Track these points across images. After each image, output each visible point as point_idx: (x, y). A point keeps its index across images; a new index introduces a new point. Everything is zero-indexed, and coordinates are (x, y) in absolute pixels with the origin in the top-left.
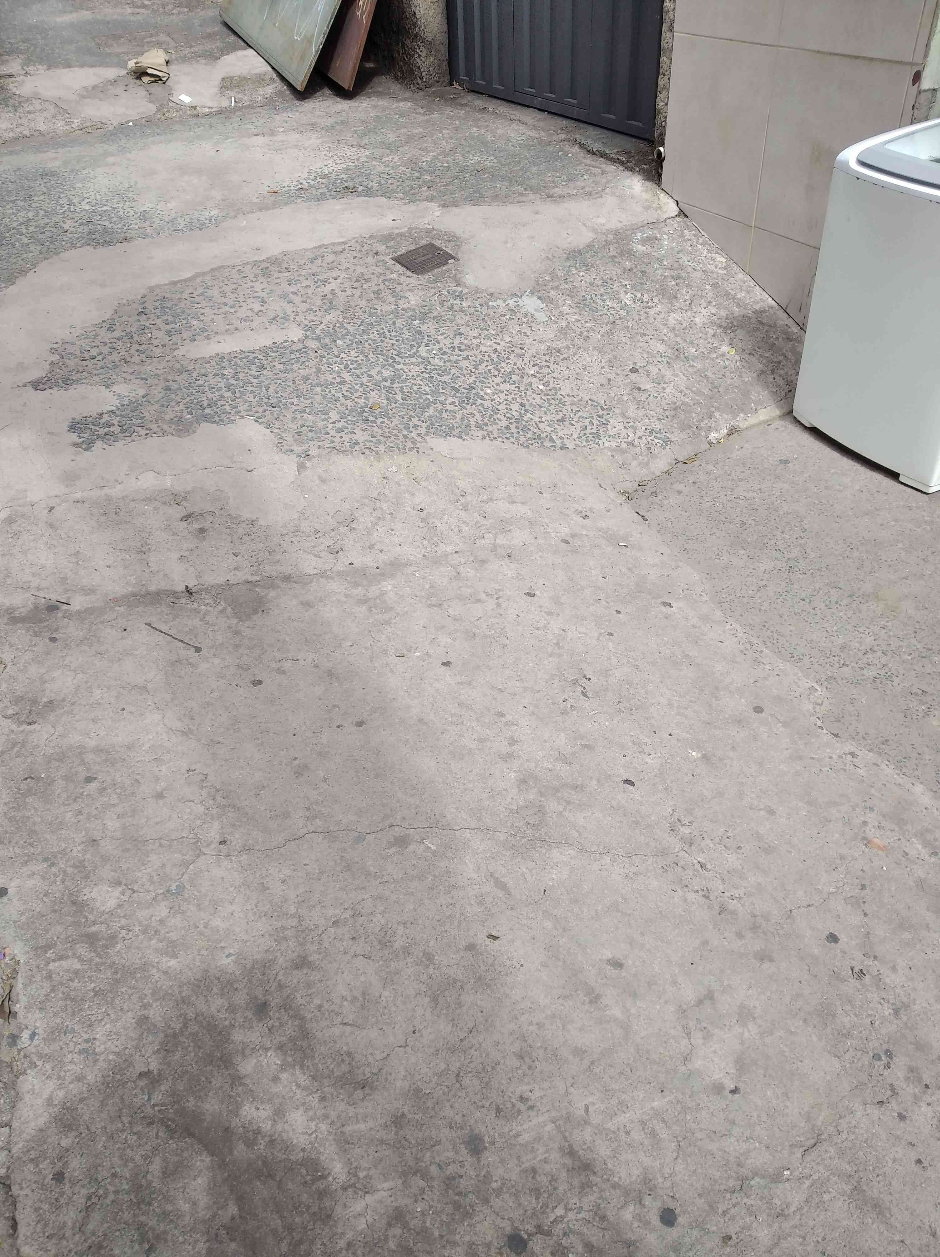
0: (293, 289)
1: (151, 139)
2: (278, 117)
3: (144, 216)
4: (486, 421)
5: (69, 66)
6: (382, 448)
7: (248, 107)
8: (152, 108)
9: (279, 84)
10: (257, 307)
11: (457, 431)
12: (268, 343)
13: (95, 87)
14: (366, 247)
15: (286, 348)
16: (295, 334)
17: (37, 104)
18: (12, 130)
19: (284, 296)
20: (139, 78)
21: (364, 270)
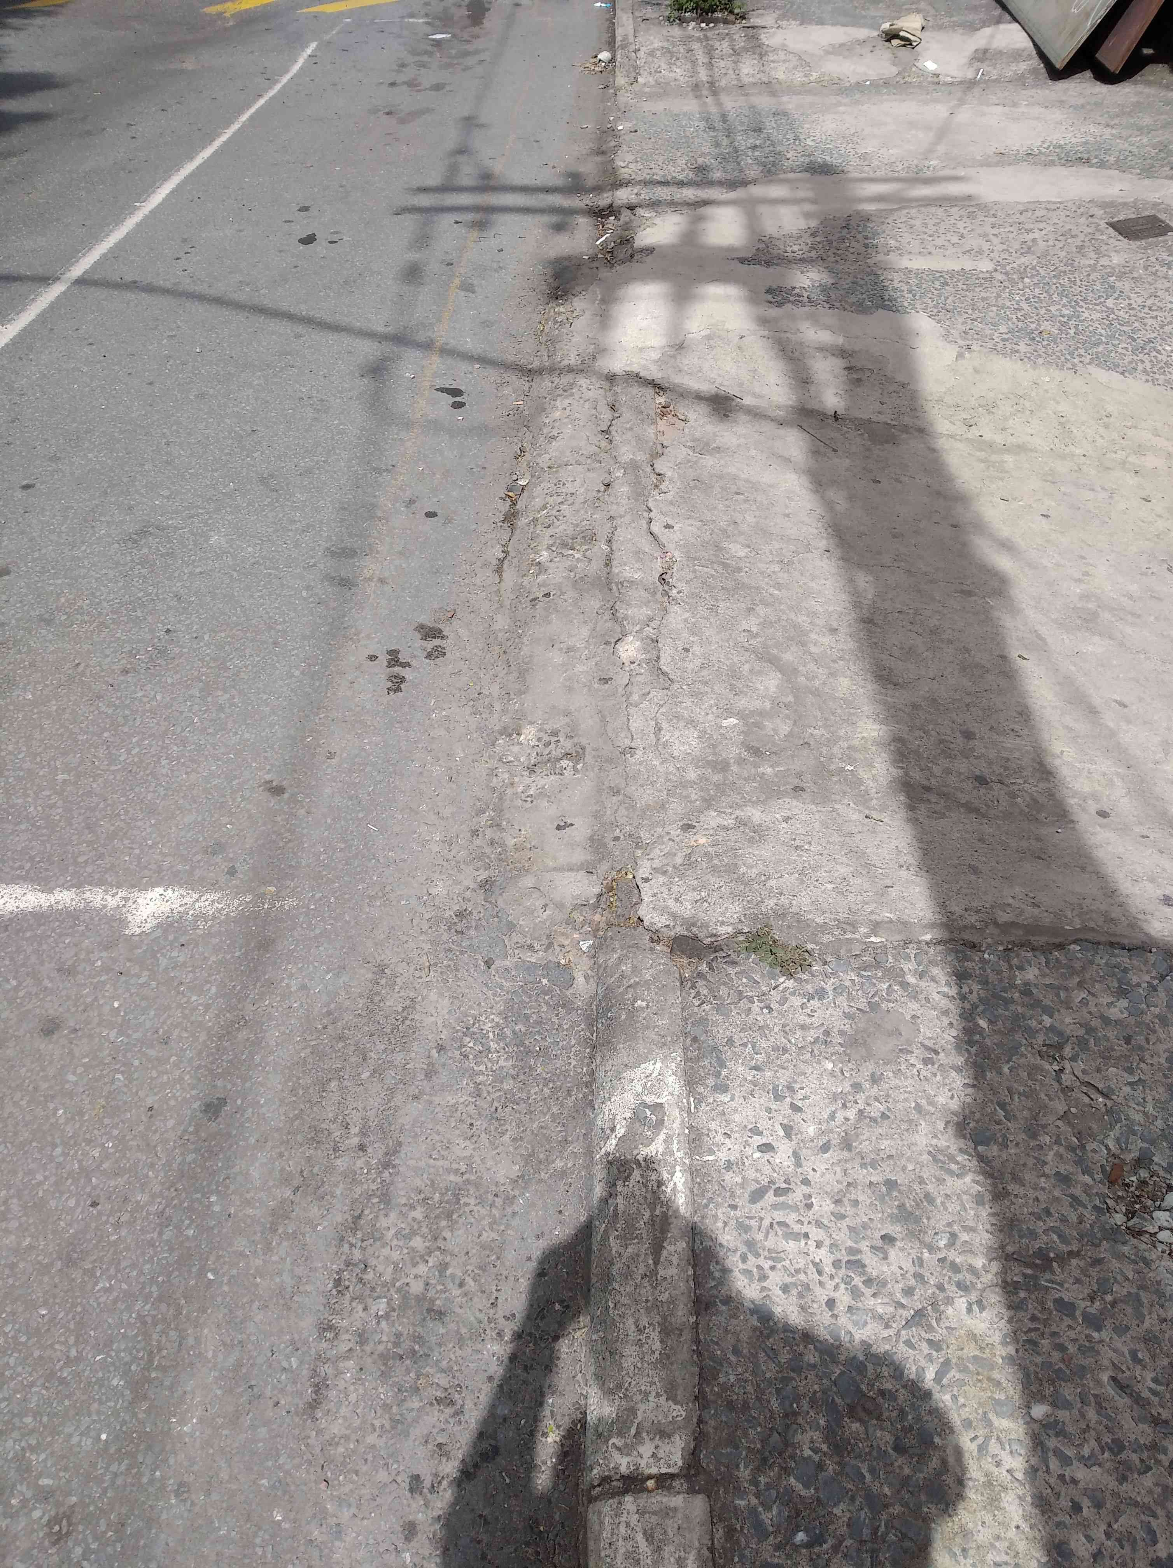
0: (995, 231)
1: (885, 97)
2: (1024, 92)
3: (864, 157)
4: (1155, 370)
5: (822, 24)
6: (1040, 361)
7: (994, 81)
8: (894, 70)
9: (1036, 62)
10: (955, 239)
11: (1121, 369)
12: (957, 268)
13: (842, 45)
14: (1082, 210)
15: (973, 275)
16: (985, 265)
17: (782, 55)
18: (753, 75)
19: (984, 235)
20: (889, 40)
21: (1073, 227)
